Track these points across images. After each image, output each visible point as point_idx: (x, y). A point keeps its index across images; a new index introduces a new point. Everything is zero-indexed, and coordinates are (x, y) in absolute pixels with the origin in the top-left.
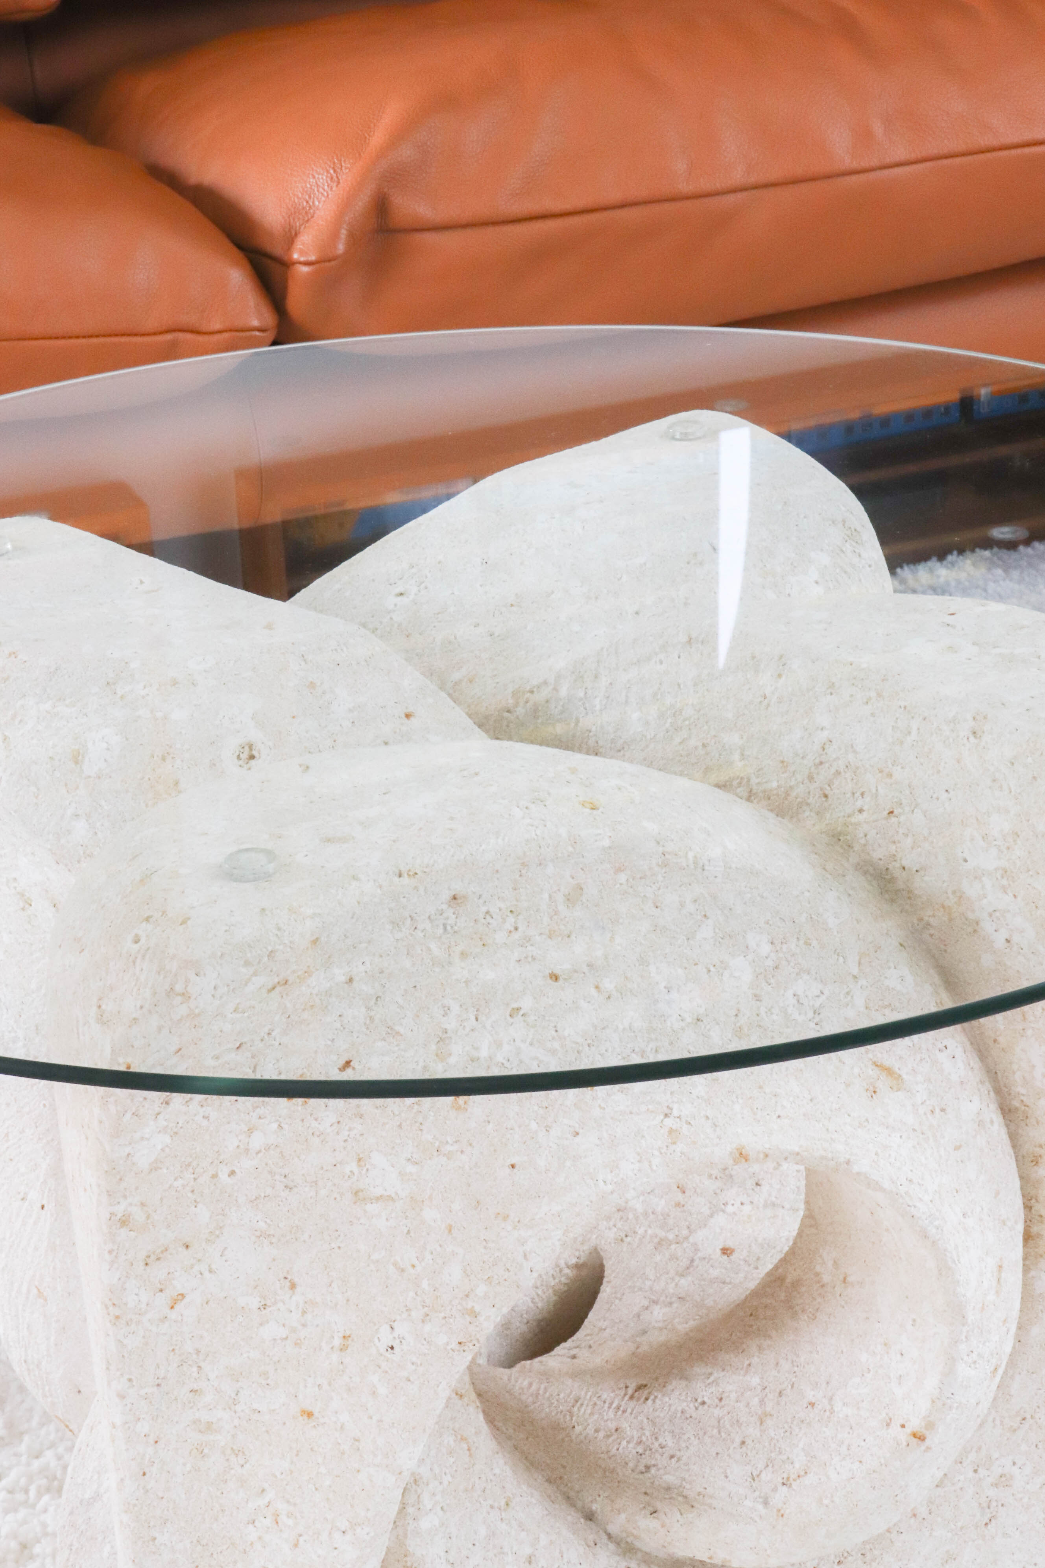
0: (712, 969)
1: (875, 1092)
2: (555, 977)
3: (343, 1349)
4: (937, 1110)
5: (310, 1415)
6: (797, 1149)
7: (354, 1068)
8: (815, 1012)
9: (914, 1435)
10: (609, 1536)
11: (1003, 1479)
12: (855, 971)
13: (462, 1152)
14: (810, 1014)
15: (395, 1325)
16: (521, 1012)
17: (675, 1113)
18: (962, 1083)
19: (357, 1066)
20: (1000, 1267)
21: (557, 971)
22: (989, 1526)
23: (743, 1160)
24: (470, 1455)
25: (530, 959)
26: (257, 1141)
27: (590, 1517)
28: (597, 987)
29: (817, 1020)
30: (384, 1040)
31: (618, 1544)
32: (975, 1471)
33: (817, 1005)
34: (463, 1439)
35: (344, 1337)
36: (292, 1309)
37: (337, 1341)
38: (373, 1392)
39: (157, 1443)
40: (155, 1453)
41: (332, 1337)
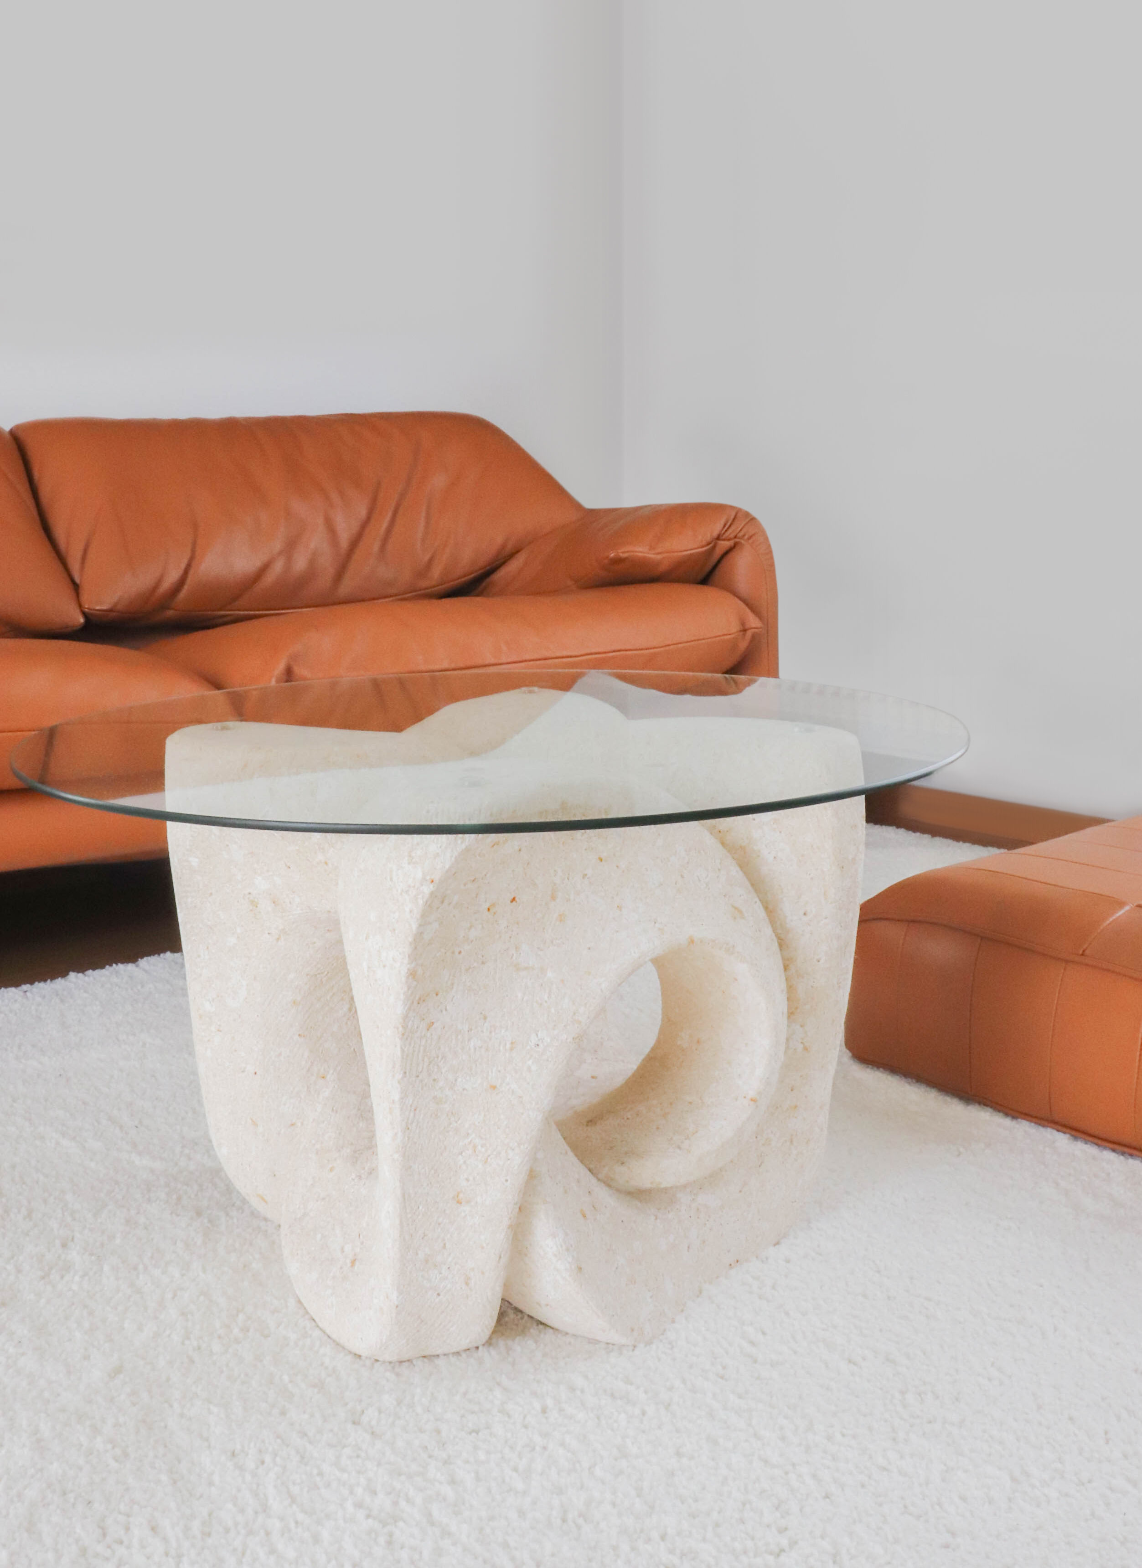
1: (734, 918)
2: (601, 859)
4: (758, 930)
5: (494, 1088)
6: (713, 938)
7: (516, 902)
8: (706, 885)
13: (563, 943)
14: (704, 885)
15: (539, 1033)
16: (587, 877)
17: (659, 921)
19: (517, 900)
21: (601, 856)
25: (591, 849)
26: (472, 934)
29: (707, 887)
30: (529, 887)
33: (706, 880)
35: (512, 1043)
36: (485, 1031)
37: (508, 1046)
38: (529, 1069)
39: (415, 1110)
40: (414, 1116)
41: (506, 1044)
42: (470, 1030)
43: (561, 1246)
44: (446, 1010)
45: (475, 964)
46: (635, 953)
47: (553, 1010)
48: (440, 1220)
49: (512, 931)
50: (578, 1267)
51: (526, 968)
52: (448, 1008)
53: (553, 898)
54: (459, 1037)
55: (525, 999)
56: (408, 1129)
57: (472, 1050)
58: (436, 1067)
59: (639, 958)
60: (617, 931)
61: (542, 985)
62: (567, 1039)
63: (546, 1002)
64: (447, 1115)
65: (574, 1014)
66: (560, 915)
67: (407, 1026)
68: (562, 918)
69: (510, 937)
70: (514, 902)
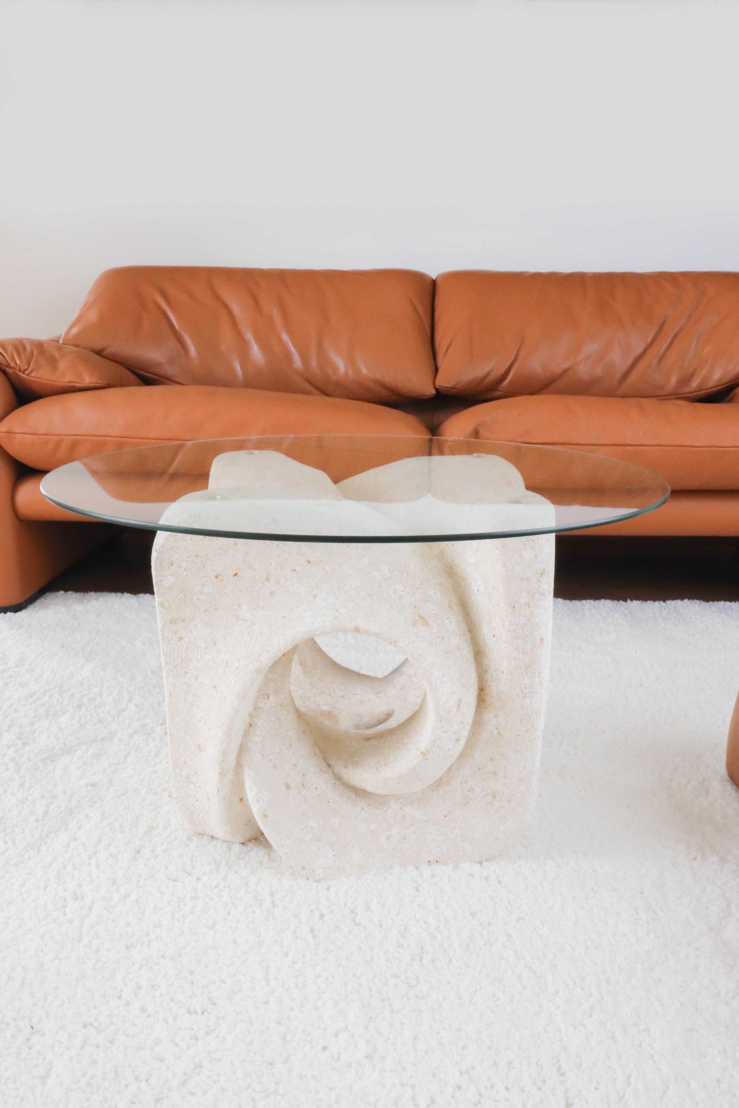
0: (365, 573)
1: (416, 624)
2: (309, 562)
4: (440, 637)
5: (215, 687)
6: (377, 632)
7: (238, 576)
8: (400, 596)
9: (422, 753)
10: (333, 773)
11: (471, 789)
12: (418, 587)
13: (270, 610)
14: (398, 596)
15: (240, 661)
16: (296, 571)
17: (339, 611)
18: (453, 632)
19: (239, 576)
20: (460, 701)
21: (310, 560)
22: (466, 805)
23: (358, 632)
24: (280, 725)
25: (301, 554)
26: (206, 590)
27: (329, 766)
28: (324, 569)
29: (400, 598)
30: (249, 569)
31: (335, 776)
32: (462, 784)
33: (401, 594)
34: (278, 719)
35: (227, 663)
36: (214, 651)
37: (225, 664)
38: (231, 681)
39: (174, 686)
40: (174, 689)
41: (224, 662)
42: (206, 648)
43: (254, 797)
44: (191, 632)
45: (210, 609)
46: (309, 627)
47: (250, 649)
48: (192, 757)
49: (236, 594)
50: (264, 814)
51: (243, 620)
52: (192, 630)
53: (268, 580)
54: (199, 651)
55: (238, 638)
56: (171, 696)
57: (206, 661)
58: (186, 665)
59: (310, 631)
60: (305, 611)
61: (249, 632)
62: (252, 669)
63: (248, 643)
64: (193, 695)
65: (260, 655)
66: (271, 592)
67: (165, 636)
68: (272, 594)
69: (235, 598)
70: (236, 577)
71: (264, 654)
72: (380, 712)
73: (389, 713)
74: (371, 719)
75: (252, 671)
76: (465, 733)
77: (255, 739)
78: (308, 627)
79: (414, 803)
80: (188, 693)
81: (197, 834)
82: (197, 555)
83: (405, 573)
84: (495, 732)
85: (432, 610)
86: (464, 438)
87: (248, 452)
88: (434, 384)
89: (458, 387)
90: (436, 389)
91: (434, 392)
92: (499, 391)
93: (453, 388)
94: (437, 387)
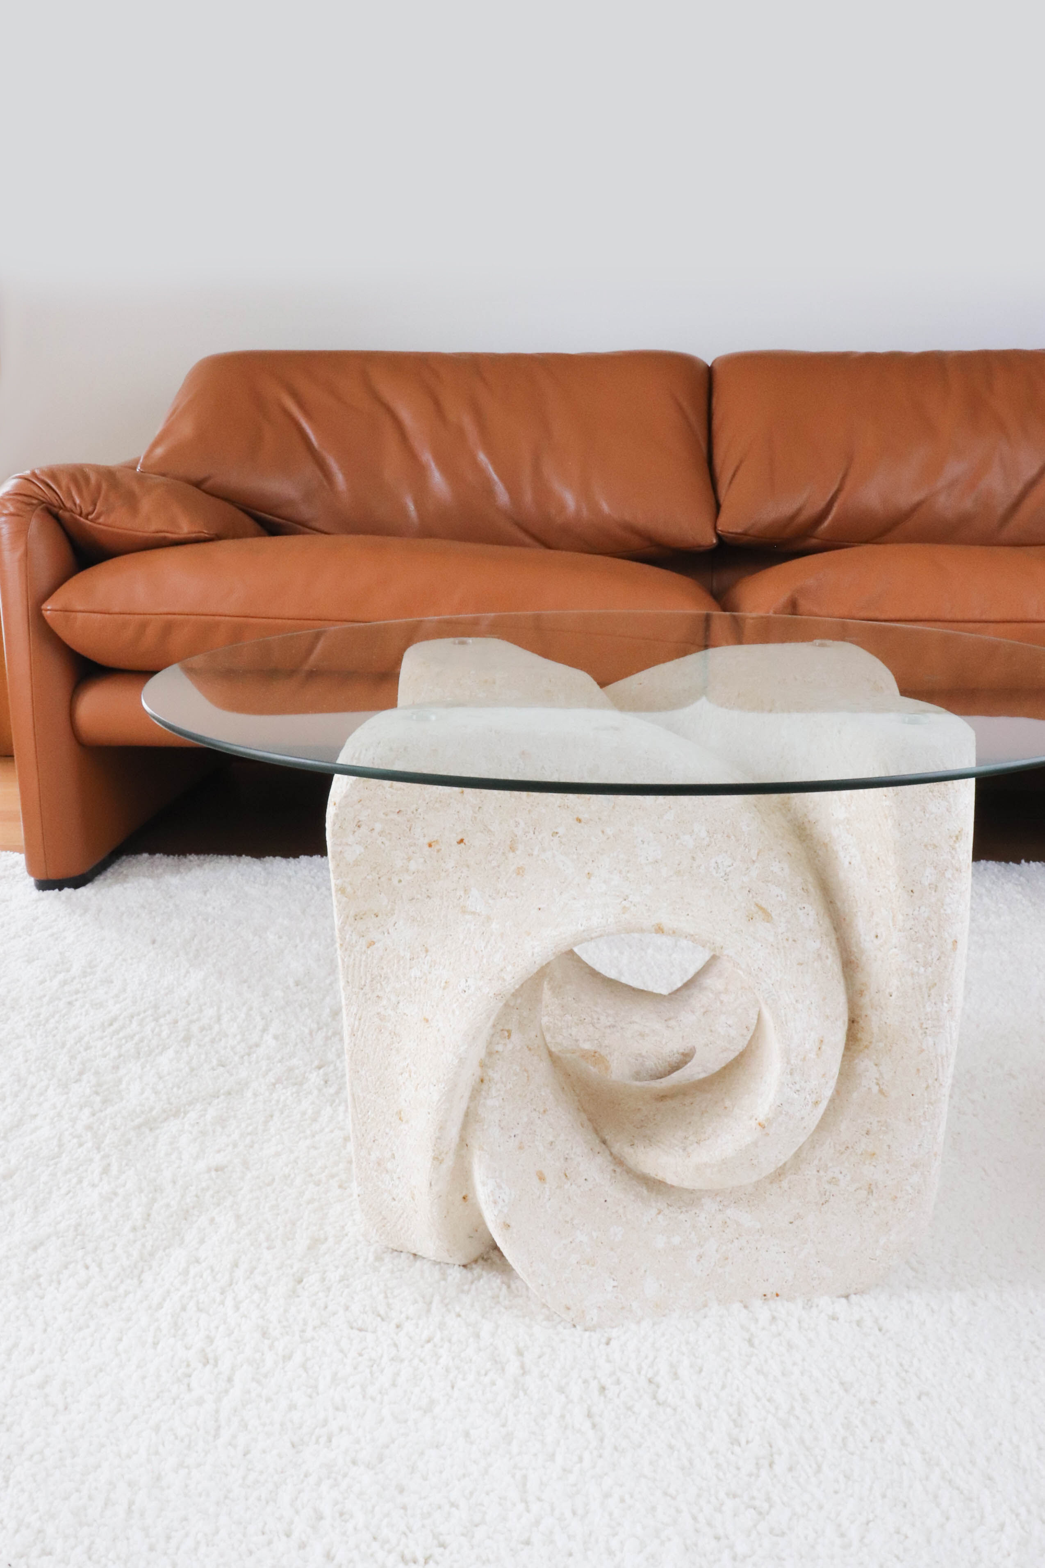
0: (670, 837)
1: (752, 919)
2: (579, 820)
3: (444, 988)
4: (790, 940)
5: (427, 1021)
6: (692, 933)
7: (465, 844)
8: (726, 874)
9: (760, 1124)
10: (611, 1154)
11: (834, 1180)
12: (754, 858)
13: (517, 897)
14: (723, 874)
15: (469, 980)
16: (558, 835)
17: (630, 899)
18: (810, 930)
19: (467, 843)
20: (822, 1041)
21: (581, 817)
22: (824, 1206)
23: (661, 932)
24: (528, 1080)
25: (566, 807)
26: (413, 866)
27: (604, 1142)
28: (603, 832)
29: (726, 877)
30: (482, 832)
31: (615, 1158)
32: (818, 1171)
33: (728, 870)
34: (526, 1071)
35: (446, 982)
36: (426, 963)
37: (443, 984)
38: (453, 1012)
39: (360, 1019)
40: (360, 1025)
41: (441, 982)
42: (412, 959)
43: (489, 1196)
44: (389, 933)
45: (419, 896)
46: (582, 925)
47: (485, 961)
48: (387, 1130)
49: (462, 872)
50: (504, 1223)
51: (474, 913)
52: (390, 931)
53: (512, 849)
54: (401, 962)
55: (465, 943)
56: (354, 1035)
57: (413, 979)
58: (379, 984)
59: (584, 931)
60: (575, 899)
61: (483, 933)
62: (489, 993)
63: (482, 951)
64: (390, 1033)
65: (502, 970)
66: (518, 868)
67: (345, 939)
68: (520, 871)
69: (459, 878)
70: (462, 844)
71: (509, 968)
72: (672, 1051)
73: (686, 1052)
74: (659, 1063)
75: (489, 995)
76: (828, 1092)
77: (490, 1102)
78: (579, 925)
79: (741, 1201)
80: (383, 1030)
81: (390, 1250)
82: (400, 811)
83: (733, 837)
84: (875, 1089)
85: (778, 896)
86: (775, 613)
87: (457, 640)
88: (715, 528)
89: (751, 532)
90: (719, 537)
91: (715, 541)
92: (815, 538)
93: (744, 534)
94: (720, 532)
